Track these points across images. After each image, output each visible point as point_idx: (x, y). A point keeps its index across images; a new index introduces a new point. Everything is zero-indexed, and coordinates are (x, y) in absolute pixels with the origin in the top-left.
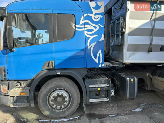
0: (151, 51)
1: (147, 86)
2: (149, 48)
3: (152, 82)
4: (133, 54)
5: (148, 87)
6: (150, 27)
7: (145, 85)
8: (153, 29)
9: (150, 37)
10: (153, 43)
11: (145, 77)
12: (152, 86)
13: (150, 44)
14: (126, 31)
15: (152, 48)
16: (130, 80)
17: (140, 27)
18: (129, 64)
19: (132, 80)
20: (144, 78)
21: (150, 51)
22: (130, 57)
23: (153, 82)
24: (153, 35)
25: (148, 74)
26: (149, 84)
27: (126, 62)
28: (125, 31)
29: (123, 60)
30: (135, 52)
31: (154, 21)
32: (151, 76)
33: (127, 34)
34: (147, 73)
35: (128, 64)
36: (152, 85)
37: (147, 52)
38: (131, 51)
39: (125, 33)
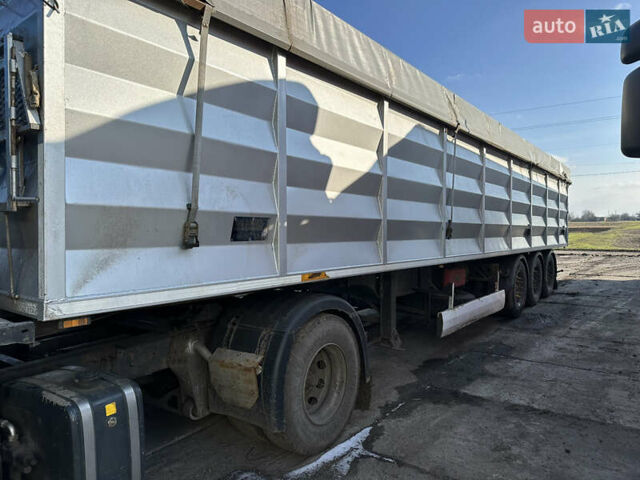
0: (197, 242)
1: (191, 399)
2: (186, 227)
3: (212, 380)
4: (103, 265)
5: (195, 408)
6: (183, 128)
7: (183, 399)
8: (193, 138)
9: (185, 174)
10: (202, 206)
11: (180, 361)
12: (211, 396)
13: (189, 207)
14: (46, 126)
15: (196, 228)
16: (99, 414)
17: (132, 120)
18: (86, 322)
19: (111, 409)
20: (175, 367)
21: (189, 241)
22: (85, 280)
23: (213, 377)
24: (198, 166)
25: (190, 346)
26: (197, 390)
27: (58, 315)
28: (42, 126)
29: (40, 305)
30: (116, 251)
31: (195, 102)
32: (206, 353)
33: (55, 145)
34: (187, 338)
35: (75, 324)
36: (211, 390)
37: (177, 249)
38: (92, 248)
39: (42, 141)
